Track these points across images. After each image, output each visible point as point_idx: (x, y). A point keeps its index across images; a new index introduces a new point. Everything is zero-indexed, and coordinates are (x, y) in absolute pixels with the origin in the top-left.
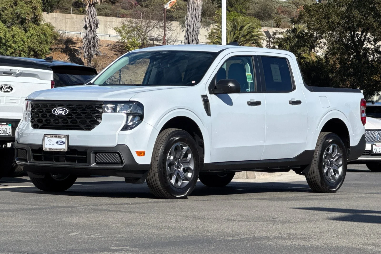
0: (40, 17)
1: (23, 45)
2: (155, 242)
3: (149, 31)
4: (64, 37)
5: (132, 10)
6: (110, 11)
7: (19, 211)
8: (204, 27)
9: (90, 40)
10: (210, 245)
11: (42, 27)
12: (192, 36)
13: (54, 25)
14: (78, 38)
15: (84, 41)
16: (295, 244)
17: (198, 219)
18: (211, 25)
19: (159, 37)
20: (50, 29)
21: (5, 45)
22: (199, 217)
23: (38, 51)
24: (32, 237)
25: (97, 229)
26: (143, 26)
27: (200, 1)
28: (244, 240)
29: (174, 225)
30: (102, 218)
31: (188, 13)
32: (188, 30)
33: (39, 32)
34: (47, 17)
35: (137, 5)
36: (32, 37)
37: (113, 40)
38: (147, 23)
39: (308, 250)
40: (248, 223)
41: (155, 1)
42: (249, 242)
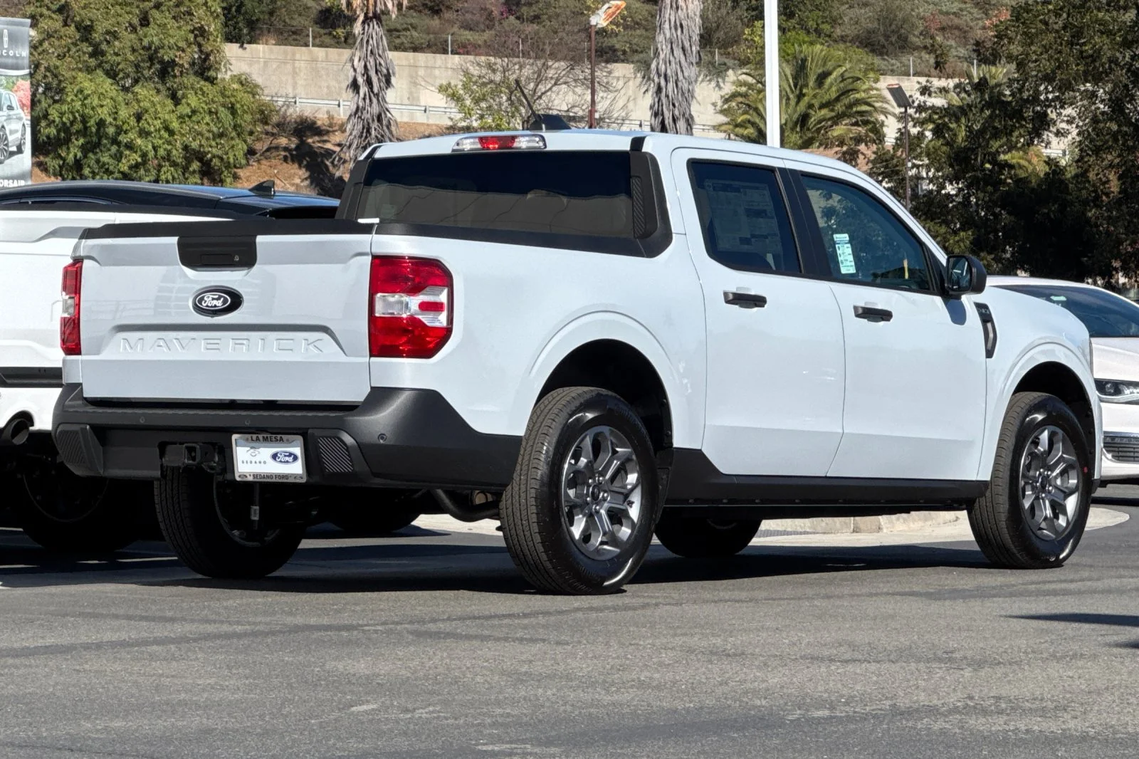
0: (218, 59)
1: (169, 143)
2: (606, 728)
3: (543, 94)
4: (291, 115)
5: (493, 32)
6: (425, 36)
7: (195, 640)
8: (708, 78)
9: (368, 124)
10: (766, 735)
11: (224, 87)
12: (674, 105)
13: (259, 80)
14: (333, 118)
15: (349, 127)
16: (1017, 729)
17: (725, 658)
18: (730, 72)
19: (576, 110)
20: (248, 92)
21: (115, 141)
22: (727, 652)
23: (214, 160)
24: (246, 719)
25: (432, 693)
26: (527, 77)
27: (696, 3)
28: (865, 719)
29: (657, 676)
30: (442, 659)
31: (660, 38)
32: (659, 90)
33: (214, 102)
34: (239, 58)
35: (507, 18)
36: (194, 118)
37: (437, 122)
38: (536, 69)
39: (1058, 746)
40: (873, 667)
41: (561, 4)
42: (881, 722)
